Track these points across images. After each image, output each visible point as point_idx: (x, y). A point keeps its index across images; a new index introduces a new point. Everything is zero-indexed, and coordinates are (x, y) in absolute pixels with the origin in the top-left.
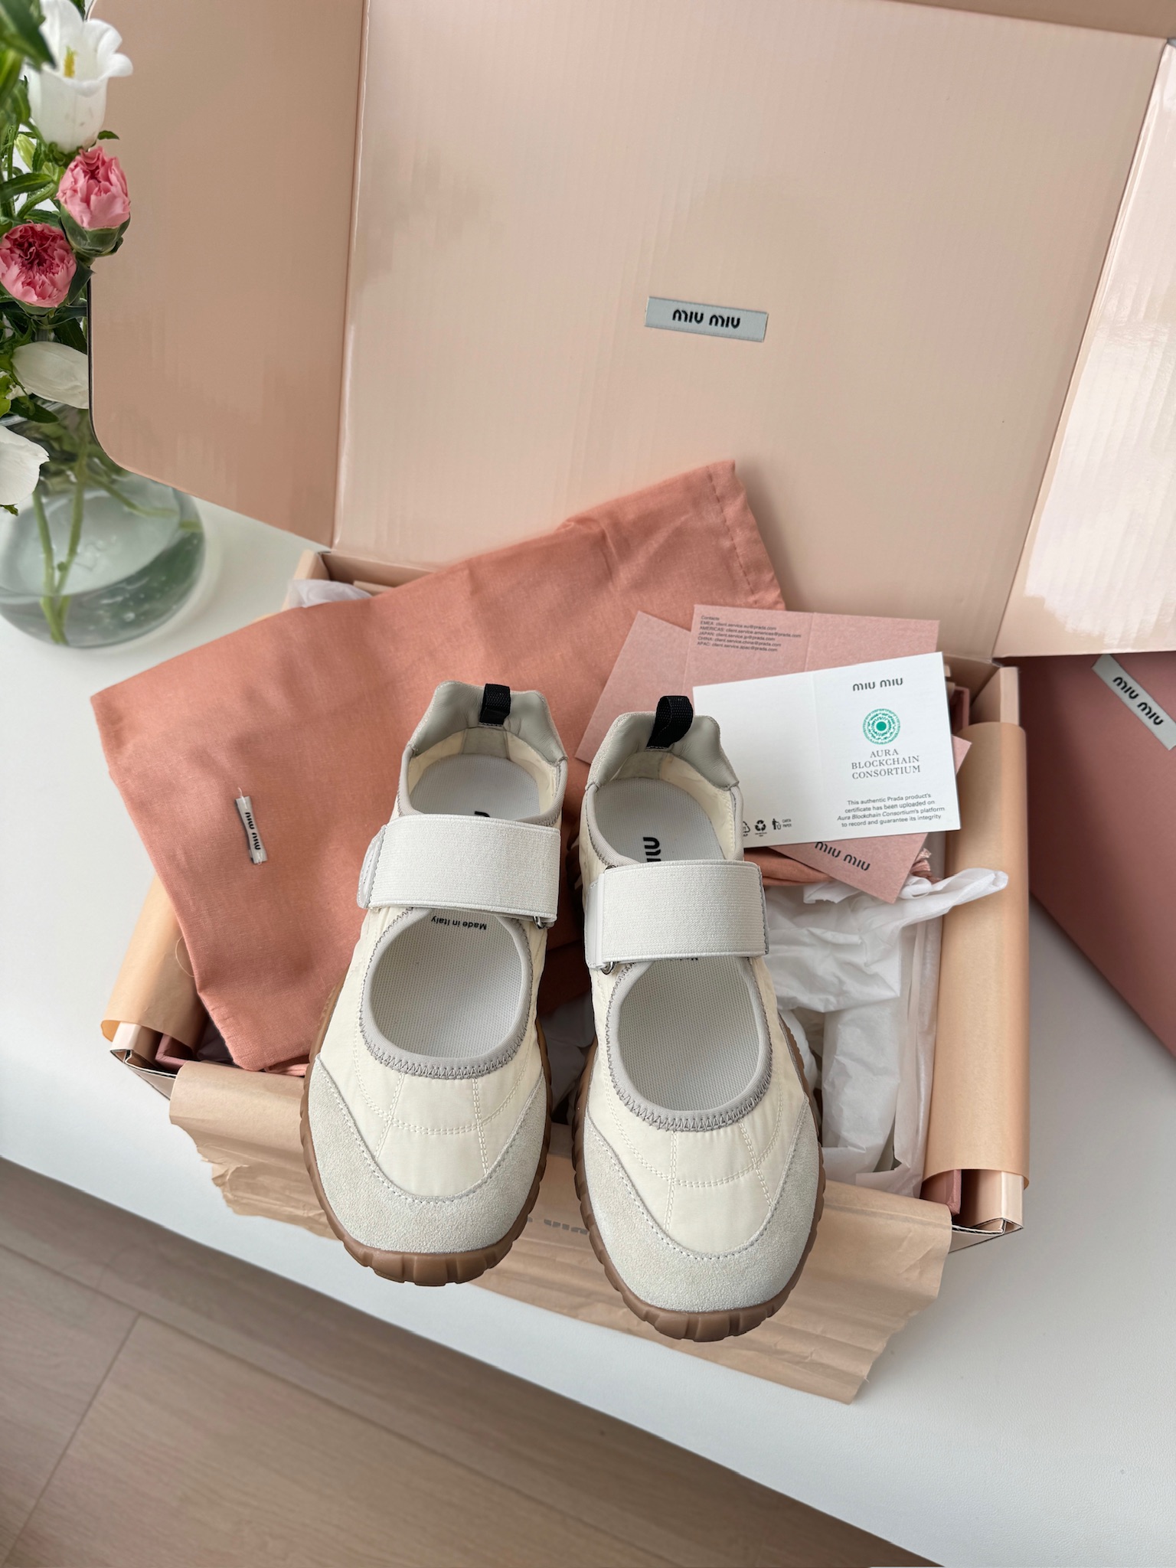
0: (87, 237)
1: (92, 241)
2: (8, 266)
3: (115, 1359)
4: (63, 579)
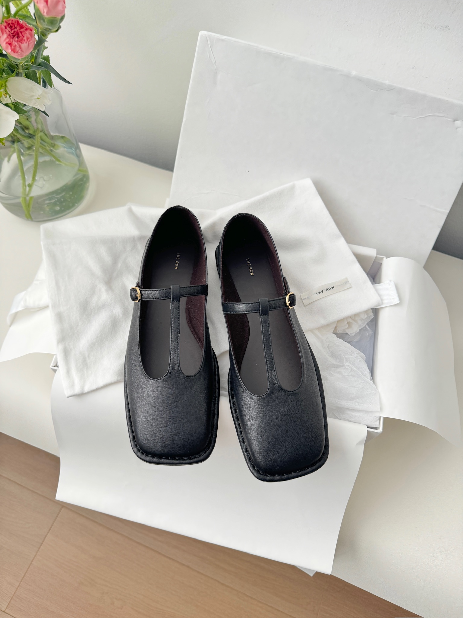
2: (3, 34)
3: (52, 525)
4: (30, 190)
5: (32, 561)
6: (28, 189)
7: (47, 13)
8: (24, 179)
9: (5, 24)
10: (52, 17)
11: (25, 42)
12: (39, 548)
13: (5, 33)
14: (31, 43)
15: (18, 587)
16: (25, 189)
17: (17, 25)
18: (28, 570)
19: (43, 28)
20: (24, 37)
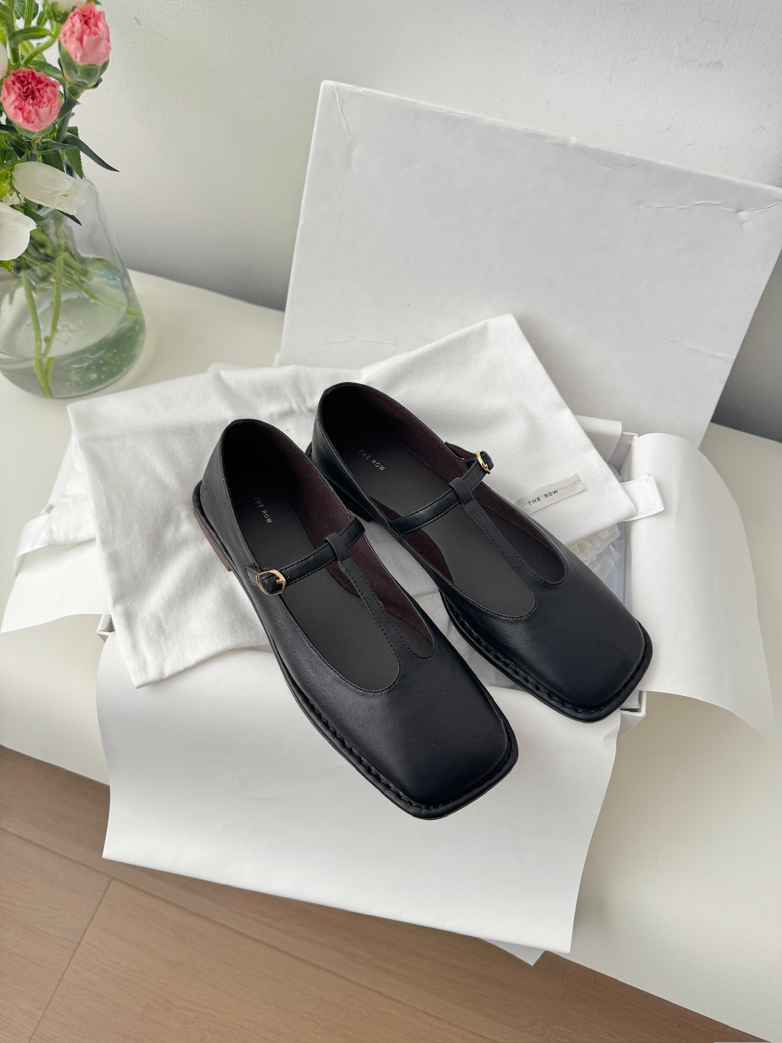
0: (79, 70)
1: (81, 74)
2: (9, 93)
3: (96, 911)
4: (48, 348)
6: (44, 345)
7: (81, 58)
8: (38, 329)
9: (12, 78)
10: (89, 65)
11: (45, 105)
13: (12, 91)
14: (56, 106)
16: (40, 347)
17: (32, 79)
19: (74, 82)
20: (43, 97)
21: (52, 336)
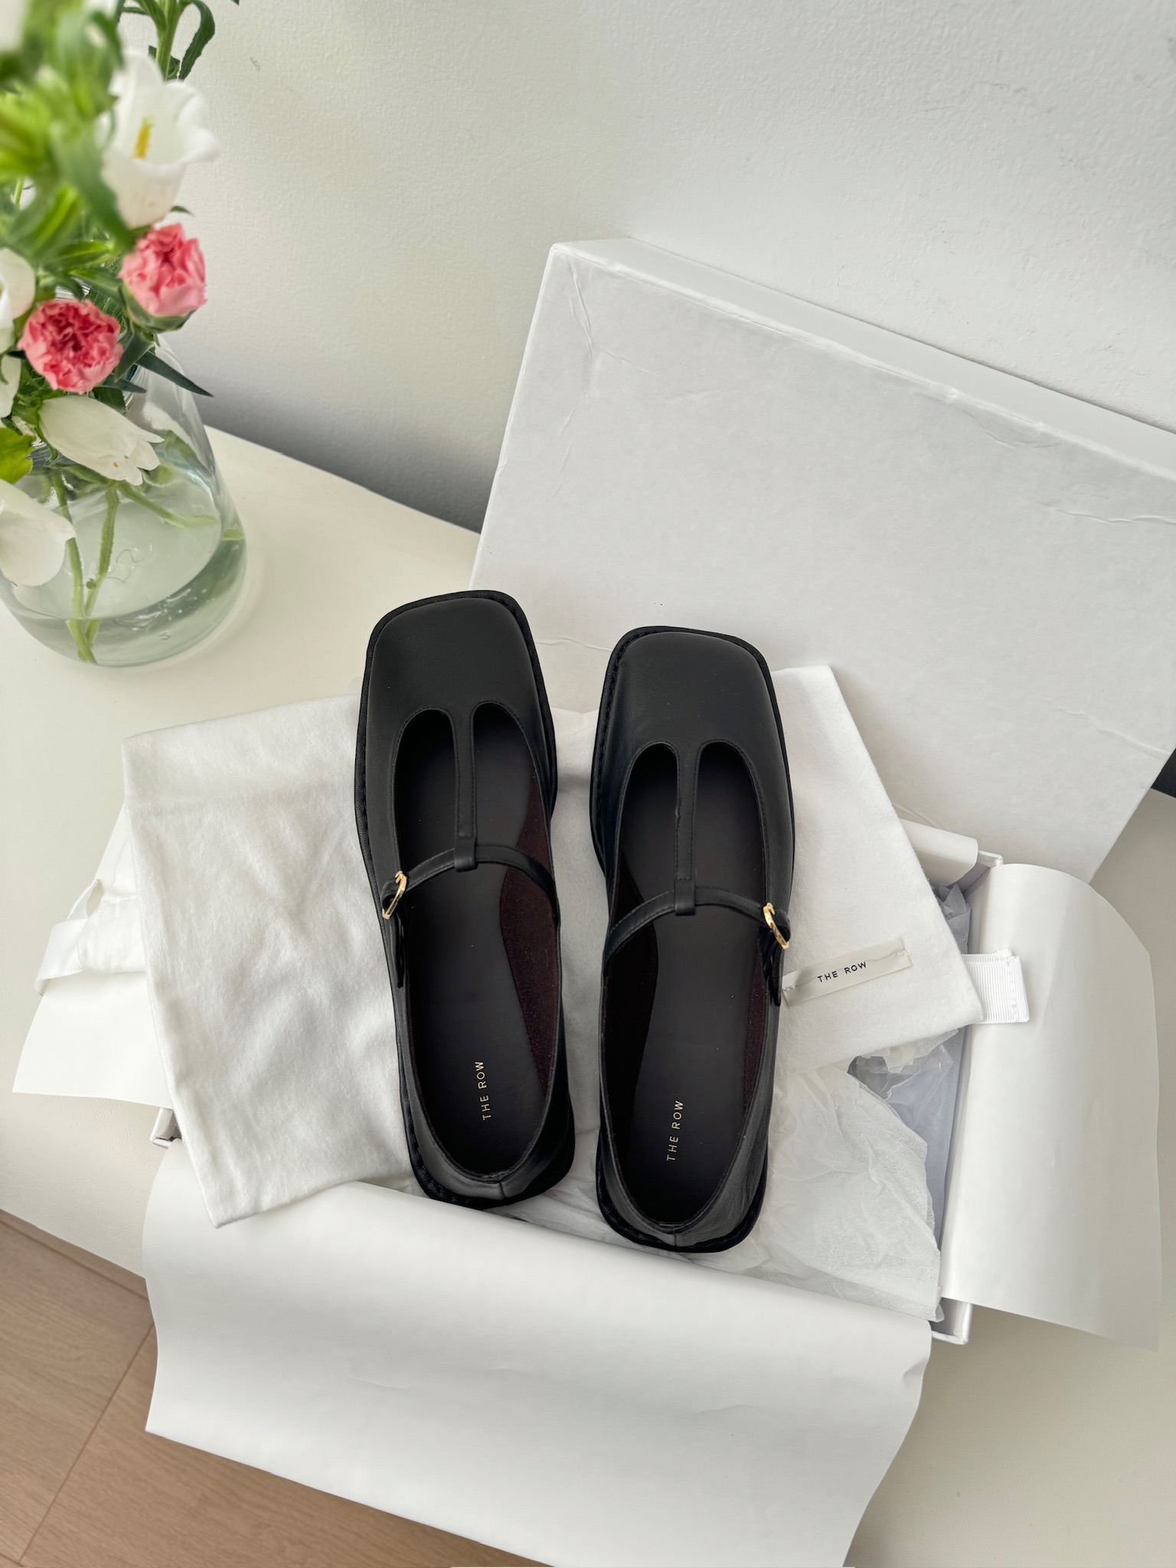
0: (155, 320)
2: (35, 338)
3: (136, 1354)
5: (86, 1443)
8: (78, 571)
9: (40, 317)
11: (94, 363)
12: (104, 1412)
13: (41, 339)
15: (51, 1505)
16: (81, 594)
17: (74, 317)
18: (75, 1463)
20: (91, 347)
21: (99, 580)
